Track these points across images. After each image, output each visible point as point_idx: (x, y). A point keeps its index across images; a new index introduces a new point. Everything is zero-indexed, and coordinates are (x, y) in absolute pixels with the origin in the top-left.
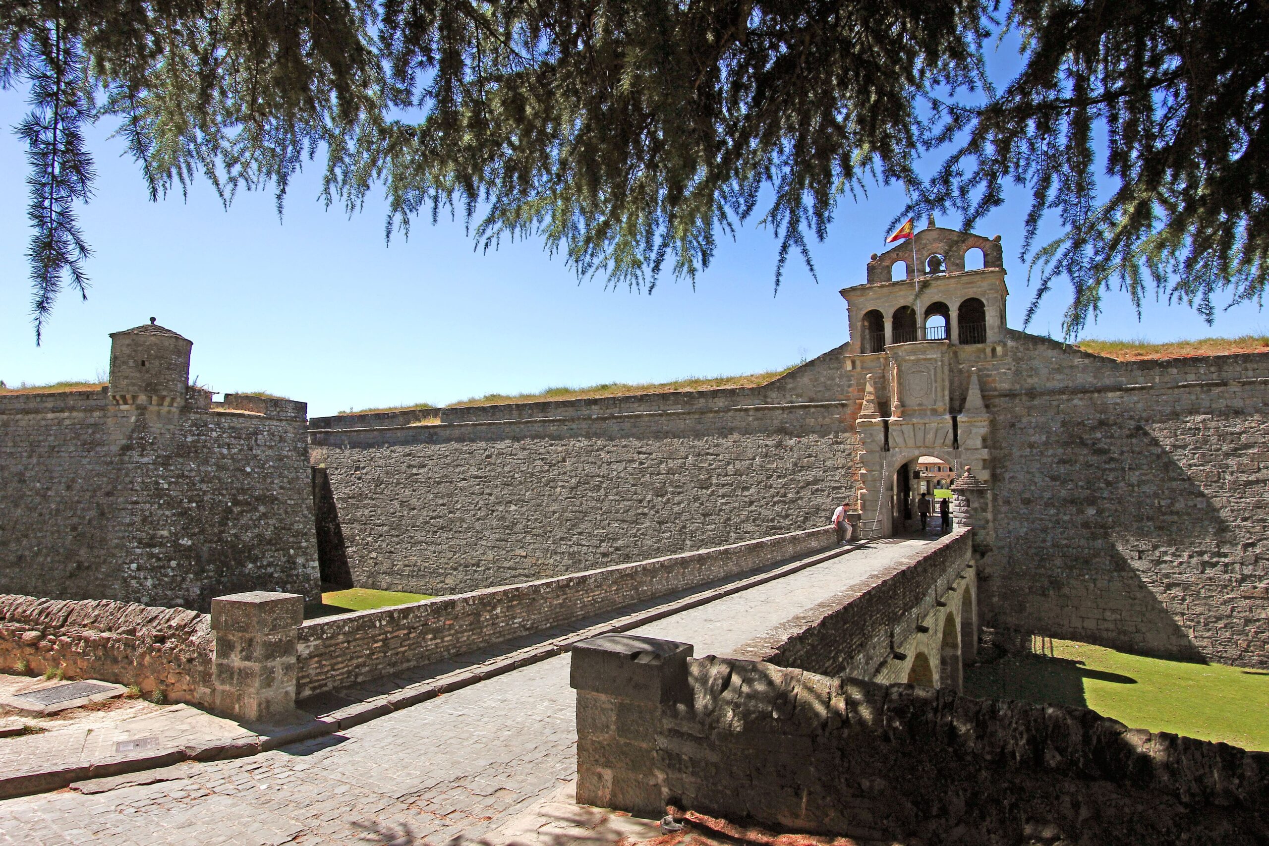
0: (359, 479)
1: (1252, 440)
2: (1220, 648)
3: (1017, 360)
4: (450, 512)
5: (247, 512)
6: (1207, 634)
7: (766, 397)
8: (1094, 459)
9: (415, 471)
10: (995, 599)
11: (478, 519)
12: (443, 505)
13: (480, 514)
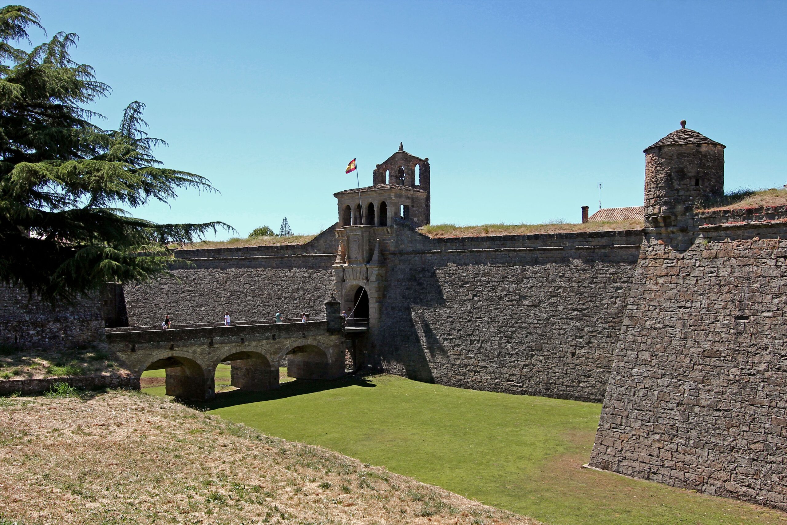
0: (137, 291)
1: (469, 280)
2: (443, 378)
3: (397, 235)
4: (177, 311)
5: (63, 311)
6: (440, 372)
7: (307, 250)
8: (418, 288)
9: (162, 287)
10: (376, 356)
11: (188, 315)
12: (174, 306)
13: (189, 312)
